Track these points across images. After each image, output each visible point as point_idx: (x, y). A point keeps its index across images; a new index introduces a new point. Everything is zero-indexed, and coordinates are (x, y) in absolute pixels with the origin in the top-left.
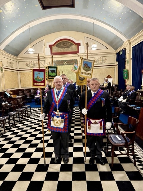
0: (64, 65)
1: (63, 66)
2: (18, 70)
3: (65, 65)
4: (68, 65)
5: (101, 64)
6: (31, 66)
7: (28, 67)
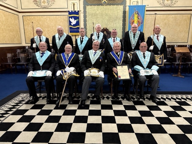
0: (102, 5)
1: (100, 7)
2: (20, 11)
3: (104, 5)
4: (110, 5)
5: (168, 7)
6: (42, 4)
7: (37, 7)
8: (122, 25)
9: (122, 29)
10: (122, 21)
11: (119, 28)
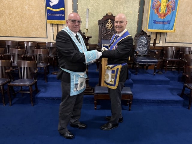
8: (137, 10)
9: (137, 17)
10: (138, 4)
11: (133, 15)
